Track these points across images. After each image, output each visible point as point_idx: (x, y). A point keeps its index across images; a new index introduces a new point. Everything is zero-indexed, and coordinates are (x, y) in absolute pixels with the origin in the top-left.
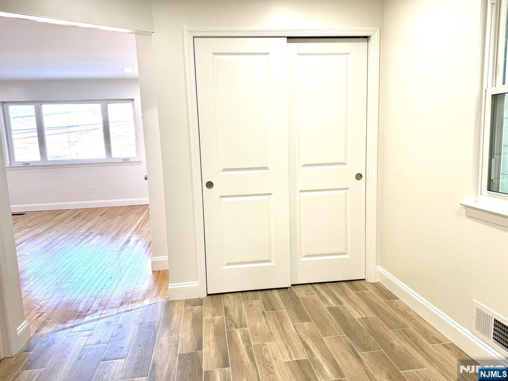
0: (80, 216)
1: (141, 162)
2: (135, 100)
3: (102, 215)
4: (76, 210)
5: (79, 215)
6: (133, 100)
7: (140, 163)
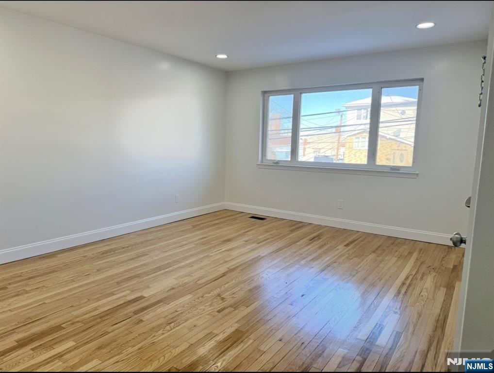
0: (320, 239)
1: (417, 174)
2: (425, 79)
3: (347, 245)
4: (319, 227)
5: (318, 237)
6: (422, 80)
7: (415, 177)
